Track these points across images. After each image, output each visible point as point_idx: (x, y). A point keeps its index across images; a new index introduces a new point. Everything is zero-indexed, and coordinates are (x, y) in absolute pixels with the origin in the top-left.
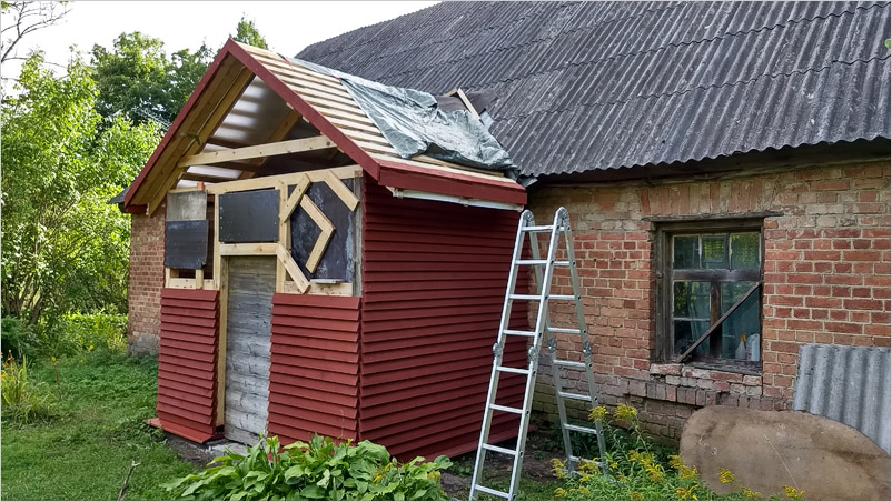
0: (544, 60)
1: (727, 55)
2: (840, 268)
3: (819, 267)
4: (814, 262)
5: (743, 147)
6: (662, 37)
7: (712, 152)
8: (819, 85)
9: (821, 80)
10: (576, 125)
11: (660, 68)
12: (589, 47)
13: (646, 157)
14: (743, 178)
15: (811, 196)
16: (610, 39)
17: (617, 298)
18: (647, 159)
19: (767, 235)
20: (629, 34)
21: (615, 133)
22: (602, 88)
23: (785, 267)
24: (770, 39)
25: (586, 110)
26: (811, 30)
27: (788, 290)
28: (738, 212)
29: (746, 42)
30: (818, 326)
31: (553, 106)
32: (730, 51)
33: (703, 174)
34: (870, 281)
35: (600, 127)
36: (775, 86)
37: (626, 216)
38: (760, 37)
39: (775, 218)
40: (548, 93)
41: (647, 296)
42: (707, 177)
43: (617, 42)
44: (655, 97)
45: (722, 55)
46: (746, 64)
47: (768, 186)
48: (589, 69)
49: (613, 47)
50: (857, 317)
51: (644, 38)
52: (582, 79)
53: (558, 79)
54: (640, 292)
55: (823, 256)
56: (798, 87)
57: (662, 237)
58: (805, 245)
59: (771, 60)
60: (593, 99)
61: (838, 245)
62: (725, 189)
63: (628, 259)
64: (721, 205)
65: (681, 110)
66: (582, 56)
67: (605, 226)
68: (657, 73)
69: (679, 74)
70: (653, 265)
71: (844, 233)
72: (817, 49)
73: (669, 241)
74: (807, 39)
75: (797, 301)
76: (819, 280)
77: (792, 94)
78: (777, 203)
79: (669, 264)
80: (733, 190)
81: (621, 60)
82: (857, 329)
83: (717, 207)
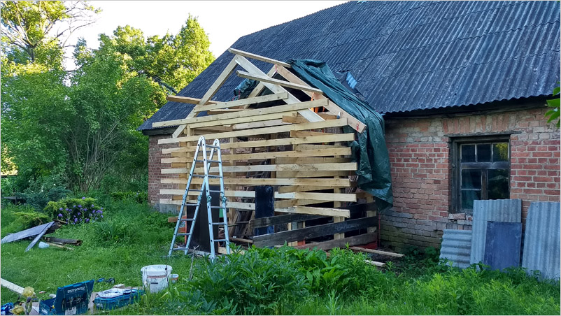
0: (385, 48)
1: (490, 46)
3: (541, 160)
4: (537, 158)
5: (499, 98)
6: (453, 34)
7: (482, 100)
8: (540, 63)
9: (541, 60)
10: (406, 85)
11: (452, 53)
12: (411, 39)
13: (446, 103)
14: (499, 113)
15: (535, 123)
16: (423, 36)
17: (430, 179)
18: (447, 104)
19: (512, 144)
20: (434, 32)
21: (428, 89)
22: (419, 64)
23: (522, 160)
24: (514, 36)
25: (411, 76)
26: (537, 32)
27: (524, 173)
28: (497, 131)
29: (500, 38)
30: (540, 191)
31: (392, 74)
32: (491, 43)
33: (477, 111)
35: (420, 86)
36: (516, 64)
37: (435, 134)
38: (508, 35)
39: (516, 135)
40: (388, 66)
41: (447, 177)
42: (479, 113)
43: (426, 37)
44: (450, 69)
45: (487, 45)
46: (500, 51)
47: (513, 118)
48: (411, 53)
49: (425, 40)
51: (442, 35)
52: (408, 58)
53: (394, 59)
54: (443, 175)
55: (543, 154)
56: (529, 64)
57: (454, 145)
58: (533, 149)
59: (514, 49)
60: (415, 70)
61: (551, 149)
62: (489, 119)
63: (436, 158)
64: (487, 128)
65: (465, 77)
66: (407, 45)
67: (423, 140)
68: (451, 55)
69: (463, 56)
70: (450, 160)
71: (554, 142)
72: (540, 43)
73: (459, 148)
74: (535, 37)
75: (529, 179)
76: (540, 167)
77: (526, 68)
78: (518, 126)
79: (458, 160)
80: (493, 120)
81: (430, 47)
83: (484, 128)
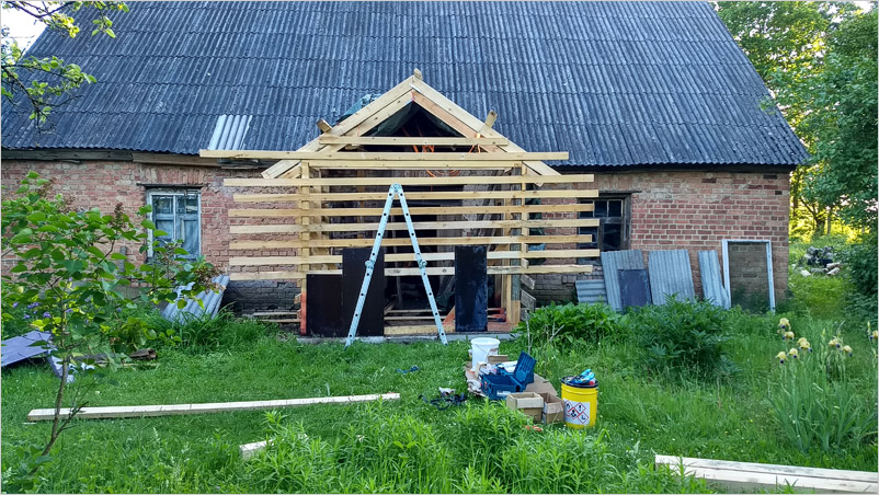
1: (591, 107)
2: (665, 216)
3: (656, 216)
4: (654, 214)
6: (540, 85)
8: (654, 133)
9: (652, 130)
11: (556, 107)
14: (625, 174)
15: (653, 184)
19: (634, 201)
23: (642, 216)
24: (609, 100)
25: (528, 126)
26: (628, 101)
27: (643, 226)
28: (621, 190)
29: (596, 99)
30: (655, 242)
32: (591, 104)
34: (676, 222)
36: (632, 130)
38: (602, 99)
39: (637, 194)
42: (611, 172)
44: (567, 125)
45: (588, 105)
47: (635, 179)
48: (505, 98)
49: (510, 84)
50: (671, 237)
51: (527, 82)
52: (506, 103)
55: (658, 211)
56: (644, 132)
58: (651, 206)
60: (527, 120)
61: (664, 206)
62: (615, 178)
64: (613, 186)
65: (590, 136)
68: (556, 110)
69: (570, 113)
71: (666, 201)
72: (639, 113)
74: (629, 105)
75: (647, 232)
76: (656, 221)
77: (644, 136)
78: (639, 186)
80: (619, 179)
81: (522, 94)
82: (671, 242)
83: (611, 187)
